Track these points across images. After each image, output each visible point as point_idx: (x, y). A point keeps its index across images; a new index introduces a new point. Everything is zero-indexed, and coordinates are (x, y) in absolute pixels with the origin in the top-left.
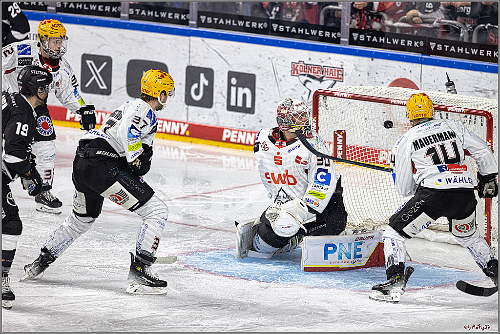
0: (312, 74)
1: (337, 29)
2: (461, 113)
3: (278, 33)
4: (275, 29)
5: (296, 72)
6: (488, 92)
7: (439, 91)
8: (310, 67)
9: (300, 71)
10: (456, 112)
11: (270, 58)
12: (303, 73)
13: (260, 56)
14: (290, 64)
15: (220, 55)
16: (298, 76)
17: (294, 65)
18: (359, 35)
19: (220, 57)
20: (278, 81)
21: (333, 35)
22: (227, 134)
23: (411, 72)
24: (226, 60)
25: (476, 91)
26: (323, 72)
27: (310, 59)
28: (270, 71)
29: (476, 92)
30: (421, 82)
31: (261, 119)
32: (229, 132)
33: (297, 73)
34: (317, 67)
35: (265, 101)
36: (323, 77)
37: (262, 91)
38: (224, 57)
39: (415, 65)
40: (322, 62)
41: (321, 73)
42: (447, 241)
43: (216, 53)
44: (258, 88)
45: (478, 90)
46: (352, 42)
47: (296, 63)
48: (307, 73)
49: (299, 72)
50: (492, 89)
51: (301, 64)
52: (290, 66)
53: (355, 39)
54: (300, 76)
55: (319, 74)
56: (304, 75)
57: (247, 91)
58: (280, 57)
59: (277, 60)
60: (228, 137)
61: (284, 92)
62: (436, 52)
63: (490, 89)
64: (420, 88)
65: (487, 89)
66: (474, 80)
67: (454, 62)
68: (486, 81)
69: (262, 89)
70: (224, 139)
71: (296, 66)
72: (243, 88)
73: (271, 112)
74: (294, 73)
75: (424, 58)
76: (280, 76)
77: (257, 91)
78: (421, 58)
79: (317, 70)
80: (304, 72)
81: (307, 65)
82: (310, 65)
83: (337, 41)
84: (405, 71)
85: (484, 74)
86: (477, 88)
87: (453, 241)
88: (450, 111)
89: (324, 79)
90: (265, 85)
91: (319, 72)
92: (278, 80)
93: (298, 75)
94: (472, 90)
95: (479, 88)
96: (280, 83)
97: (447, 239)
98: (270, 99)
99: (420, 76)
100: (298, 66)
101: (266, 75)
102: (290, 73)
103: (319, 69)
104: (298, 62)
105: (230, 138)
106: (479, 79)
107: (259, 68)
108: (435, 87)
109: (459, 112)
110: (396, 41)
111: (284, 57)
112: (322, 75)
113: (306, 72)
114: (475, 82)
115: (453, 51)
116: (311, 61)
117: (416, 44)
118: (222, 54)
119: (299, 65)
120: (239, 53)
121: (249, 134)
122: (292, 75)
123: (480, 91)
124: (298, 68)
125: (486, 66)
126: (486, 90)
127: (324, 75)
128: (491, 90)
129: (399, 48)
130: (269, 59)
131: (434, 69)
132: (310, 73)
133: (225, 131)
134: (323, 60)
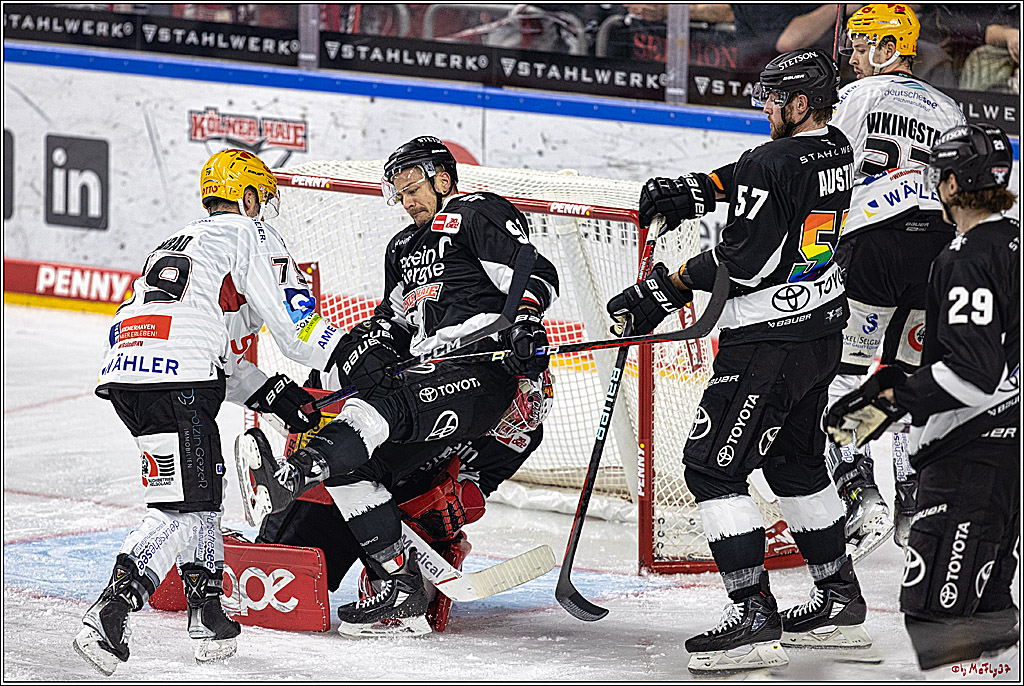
0: (237, 137)
1: (292, 34)
2: (580, 216)
3: (156, 46)
4: (150, 37)
5: (199, 133)
6: (636, 166)
7: (526, 167)
8: (232, 120)
9: (209, 130)
10: (567, 214)
11: (142, 101)
12: (215, 134)
13: (118, 99)
14: (186, 114)
15: (26, 99)
16: (205, 142)
17: (195, 118)
18: (342, 44)
19: (25, 104)
20: (159, 155)
21: (283, 47)
22: (47, 276)
23: (460, 125)
24: (41, 108)
25: (610, 166)
26: (261, 130)
27: (231, 103)
28: (141, 132)
29: (609, 169)
30: (483, 147)
31: (124, 241)
32: (51, 271)
33: (203, 135)
34: (248, 120)
35: (130, 200)
36: (260, 143)
37: (124, 178)
38: (37, 103)
39: (469, 110)
40: (259, 109)
41: (258, 133)
42: (553, 506)
43: (17, 95)
44: (116, 171)
45: (613, 163)
46: (325, 61)
47: (200, 113)
48: (224, 134)
49: (206, 132)
50: (647, 160)
51: (211, 114)
52: (186, 119)
53: (333, 54)
54: (210, 143)
55: (252, 137)
56: (219, 139)
57: (90, 179)
58: (163, 100)
59: (156, 106)
60: (50, 283)
61: (175, 179)
62: (516, 81)
63: (640, 160)
64: (480, 161)
65: (634, 159)
66: (604, 141)
67: (555, 101)
68: (631, 143)
69: (125, 174)
70: (41, 288)
71: (199, 120)
72: (82, 171)
73: (146, 226)
74: (195, 135)
75: (491, 95)
76: (164, 142)
77: (114, 179)
78: (484, 94)
79: (246, 127)
80: (219, 131)
81: (224, 115)
82: (231, 116)
83: (292, 60)
84: (445, 125)
85: (627, 126)
86: (610, 158)
87: (568, 508)
88: (555, 212)
89: (265, 146)
90: (131, 164)
91: (252, 133)
92: (159, 153)
93: (204, 139)
94: (599, 164)
95: (616, 159)
96: (164, 158)
97: (553, 501)
98: (143, 196)
99: (480, 135)
100: (203, 119)
101: (130, 140)
102: (186, 136)
103: (252, 126)
104: (202, 109)
105: (53, 287)
106: (615, 139)
107: (115, 126)
108: (515, 159)
109: (576, 215)
110: (424, 58)
111: (171, 100)
112: (258, 139)
113: (223, 132)
114: (606, 144)
115: (554, 78)
116: (233, 107)
117: (470, 63)
118: (30, 97)
119: (207, 116)
120: (69, 94)
121: (97, 276)
122: (191, 140)
123: (618, 166)
124: (205, 124)
125: (631, 108)
126: (631, 163)
127: (263, 138)
128: (644, 164)
129: (430, 71)
130: (138, 104)
131: (512, 118)
132: (231, 135)
133: (43, 271)
134: (260, 104)
